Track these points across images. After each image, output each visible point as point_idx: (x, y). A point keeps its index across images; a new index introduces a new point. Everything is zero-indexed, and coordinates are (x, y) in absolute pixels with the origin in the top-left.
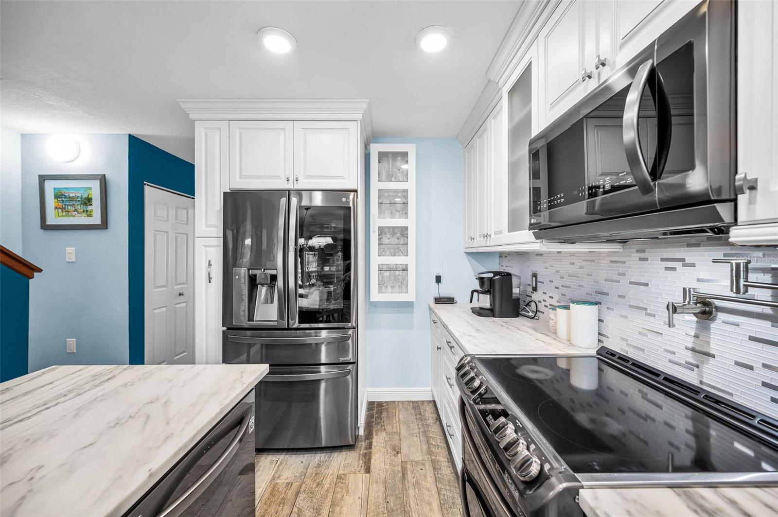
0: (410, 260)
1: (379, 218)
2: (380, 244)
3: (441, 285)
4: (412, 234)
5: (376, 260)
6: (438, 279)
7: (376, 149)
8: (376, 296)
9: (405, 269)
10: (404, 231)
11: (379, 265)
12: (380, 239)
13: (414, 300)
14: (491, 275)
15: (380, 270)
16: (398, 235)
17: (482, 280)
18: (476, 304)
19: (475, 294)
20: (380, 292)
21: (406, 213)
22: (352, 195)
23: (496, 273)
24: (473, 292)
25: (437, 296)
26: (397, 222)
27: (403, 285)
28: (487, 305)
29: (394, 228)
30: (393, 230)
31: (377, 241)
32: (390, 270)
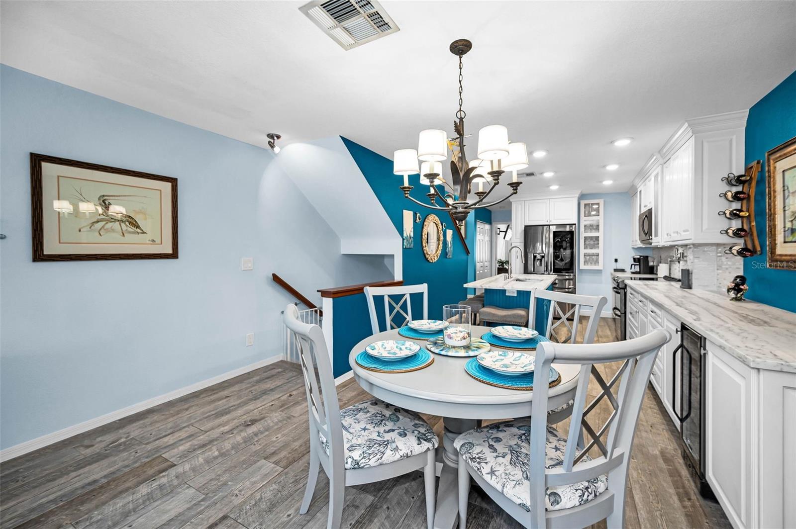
0: (600, 251)
1: (585, 232)
2: (585, 244)
3: (617, 263)
4: (601, 240)
5: (583, 251)
6: (616, 260)
7: (583, 203)
8: (582, 267)
9: (598, 255)
10: (597, 238)
11: (584, 253)
12: (585, 242)
13: (602, 269)
14: (639, 257)
15: (584, 256)
16: (594, 240)
17: (634, 259)
18: (633, 270)
19: (633, 266)
20: (585, 265)
21: (599, 230)
22: (574, 226)
23: (641, 256)
24: (632, 265)
25: (615, 268)
26: (594, 234)
27: (597, 262)
28: (638, 270)
29: (592, 237)
30: (591, 238)
31: (583, 243)
32: (589, 255)
